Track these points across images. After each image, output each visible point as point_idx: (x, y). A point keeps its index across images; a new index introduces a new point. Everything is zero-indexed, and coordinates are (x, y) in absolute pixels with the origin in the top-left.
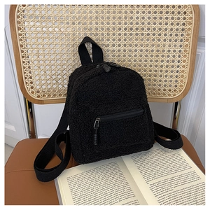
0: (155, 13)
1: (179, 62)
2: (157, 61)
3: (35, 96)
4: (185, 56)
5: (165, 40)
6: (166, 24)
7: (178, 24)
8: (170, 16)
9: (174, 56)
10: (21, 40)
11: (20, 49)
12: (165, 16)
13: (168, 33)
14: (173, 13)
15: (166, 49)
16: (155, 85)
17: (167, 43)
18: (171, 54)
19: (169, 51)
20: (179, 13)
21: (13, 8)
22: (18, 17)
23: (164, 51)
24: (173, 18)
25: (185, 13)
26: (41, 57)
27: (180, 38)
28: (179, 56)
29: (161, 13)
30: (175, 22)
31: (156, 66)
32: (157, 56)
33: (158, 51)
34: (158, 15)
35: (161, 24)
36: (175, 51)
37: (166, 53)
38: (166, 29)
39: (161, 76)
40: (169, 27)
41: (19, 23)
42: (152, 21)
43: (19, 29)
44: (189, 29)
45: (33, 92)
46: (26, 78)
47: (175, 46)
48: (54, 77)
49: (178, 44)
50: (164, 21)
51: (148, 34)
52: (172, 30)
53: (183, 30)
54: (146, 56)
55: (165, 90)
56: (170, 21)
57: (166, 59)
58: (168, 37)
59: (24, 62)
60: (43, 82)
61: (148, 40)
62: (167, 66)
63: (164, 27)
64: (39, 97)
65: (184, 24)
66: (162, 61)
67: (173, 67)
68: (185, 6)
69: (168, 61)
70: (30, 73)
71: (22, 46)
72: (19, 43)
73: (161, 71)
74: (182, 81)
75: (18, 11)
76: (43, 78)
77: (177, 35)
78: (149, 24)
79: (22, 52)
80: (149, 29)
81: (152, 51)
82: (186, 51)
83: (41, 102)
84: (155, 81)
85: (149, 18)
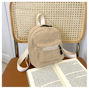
0: (69, 5)
1: (79, 25)
2: (69, 25)
3: (19, 40)
4: (81, 23)
5: (73, 17)
6: (73, 10)
7: (78, 10)
8: (75, 6)
9: (77, 23)
10: (14, 16)
11: (13, 20)
12: (73, 6)
13: (74, 13)
14: (76, 5)
15: (74, 20)
16: (69, 35)
17: (74, 17)
18: (76, 22)
19: (75, 21)
20: (79, 5)
21: (11, 3)
22: (13, 7)
23: (72, 21)
24: (76, 7)
25: (81, 5)
26: (22, 23)
27: (80, 15)
28: (79, 23)
29: (71, 5)
30: (77, 9)
31: (69, 27)
32: (70, 23)
33: (70, 21)
34: (70, 6)
35: (71, 10)
37: (73, 22)
38: (73, 12)
39: (71, 32)
40: (75, 11)
41: (13, 9)
42: (68, 8)
43: (13, 12)
44: (83, 12)
45: (18, 38)
46: (15, 32)
47: (77, 19)
48: (27, 32)
49: (79, 18)
50: (72, 8)
51: (66, 14)
52: (76, 12)
53: (81, 12)
54: (65, 23)
55: (73, 38)
56: (75, 9)
58: (74, 15)
59: (15, 25)
60: (22, 34)
61: (66, 16)
62: (74, 27)
63: (72, 11)
64: (20, 40)
65: (81, 10)
66: (72, 25)
67: (76, 28)
69: (74, 25)
70: (17, 30)
71: (14, 19)
72: (13, 17)
73: (71, 30)
74: (80, 34)
75: (13, 5)
76: (22, 32)
77: (78, 14)
78: (66, 10)
79: (14, 21)
80: (66, 12)
81: (68, 21)
82: (82, 21)
83: (21, 42)
84: (69, 34)
85: (66, 7)
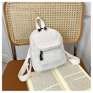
0: (65, 6)
1: (76, 26)
2: (67, 26)
4: (78, 24)
5: (70, 17)
6: (70, 10)
7: (75, 10)
8: (72, 7)
9: (74, 24)
10: (9, 19)
11: (8, 23)
12: (69, 7)
13: (71, 14)
14: (73, 6)
16: (66, 36)
17: (71, 18)
18: (73, 23)
19: (72, 22)
20: (75, 6)
22: (7, 9)
23: (69, 22)
24: (73, 8)
25: (78, 6)
27: (76, 16)
28: (76, 24)
29: (68, 6)
30: (74, 9)
31: (66, 28)
32: (67, 24)
33: (67, 22)
34: (66, 7)
35: (68, 10)
36: (74, 22)
37: (70, 23)
38: (70, 13)
39: (68, 32)
40: (71, 12)
41: (7, 12)
42: (64, 9)
43: (8, 14)
44: (80, 12)
45: (14, 41)
46: (11, 35)
47: (74, 20)
49: (76, 19)
50: (69, 9)
51: (63, 15)
52: (73, 13)
53: (77, 13)
54: (62, 24)
55: (70, 38)
56: (72, 9)
57: (71, 25)
58: (71, 16)
59: (10, 28)
60: (19, 36)
61: (63, 17)
62: (71, 28)
63: (69, 12)
64: (17, 42)
65: (78, 10)
66: (69, 26)
67: (73, 28)
68: (78, 3)
69: (71, 26)
70: (13, 32)
71: (9, 21)
72: (8, 20)
73: (69, 30)
74: (77, 34)
75: (7, 7)
76: (19, 34)
77: (75, 15)
78: (63, 10)
80: (63, 13)
81: (65, 22)
82: (79, 22)
83: (18, 45)
84: (66, 34)
85: (63, 8)
